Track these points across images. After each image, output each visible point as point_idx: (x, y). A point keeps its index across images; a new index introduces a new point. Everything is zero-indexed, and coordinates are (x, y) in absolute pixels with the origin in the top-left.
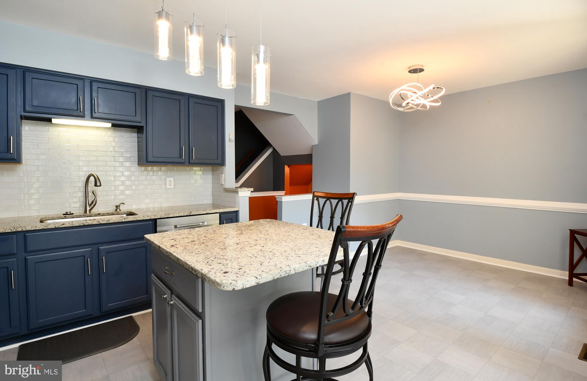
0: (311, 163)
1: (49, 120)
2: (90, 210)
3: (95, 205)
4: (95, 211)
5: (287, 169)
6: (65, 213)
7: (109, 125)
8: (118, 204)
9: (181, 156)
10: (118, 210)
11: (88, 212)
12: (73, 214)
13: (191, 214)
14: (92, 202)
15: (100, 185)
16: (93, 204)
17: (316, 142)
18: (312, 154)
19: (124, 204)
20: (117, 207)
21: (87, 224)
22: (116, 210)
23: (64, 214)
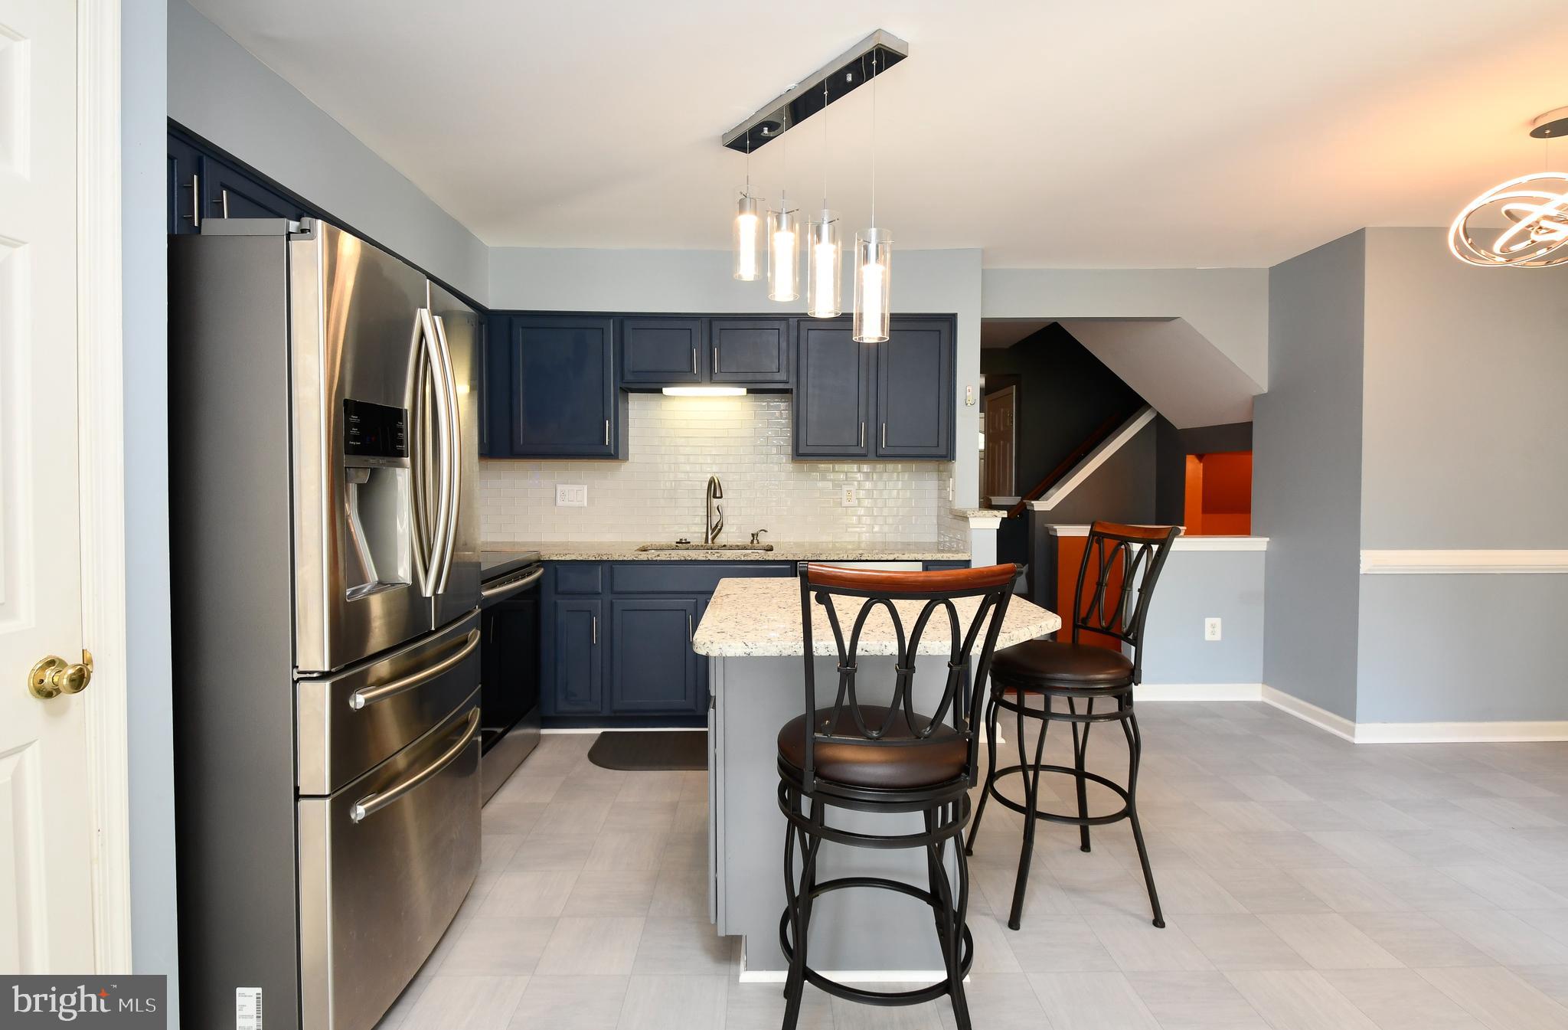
0: (1248, 449)
1: (660, 391)
2: (713, 539)
3: (720, 529)
4: (722, 539)
5: (1193, 467)
6: (679, 540)
7: (743, 391)
8: (755, 532)
9: (858, 443)
10: (755, 542)
11: (710, 541)
12: (689, 543)
13: (863, 558)
14: (717, 526)
15: (721, 497)
16: (717, 529)
17: (1264, 387)
18: (1250, 424)
19: (765, 531)
20: (753, 535)
21: (690, 559)
22: (752, 542)
23: (677, 543)
